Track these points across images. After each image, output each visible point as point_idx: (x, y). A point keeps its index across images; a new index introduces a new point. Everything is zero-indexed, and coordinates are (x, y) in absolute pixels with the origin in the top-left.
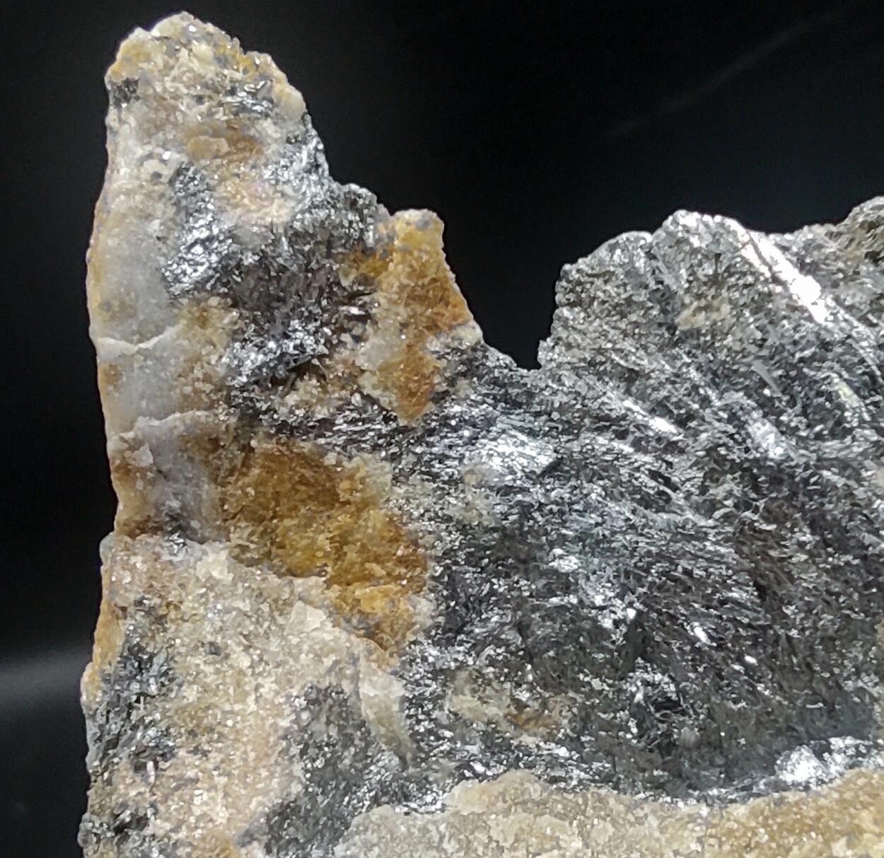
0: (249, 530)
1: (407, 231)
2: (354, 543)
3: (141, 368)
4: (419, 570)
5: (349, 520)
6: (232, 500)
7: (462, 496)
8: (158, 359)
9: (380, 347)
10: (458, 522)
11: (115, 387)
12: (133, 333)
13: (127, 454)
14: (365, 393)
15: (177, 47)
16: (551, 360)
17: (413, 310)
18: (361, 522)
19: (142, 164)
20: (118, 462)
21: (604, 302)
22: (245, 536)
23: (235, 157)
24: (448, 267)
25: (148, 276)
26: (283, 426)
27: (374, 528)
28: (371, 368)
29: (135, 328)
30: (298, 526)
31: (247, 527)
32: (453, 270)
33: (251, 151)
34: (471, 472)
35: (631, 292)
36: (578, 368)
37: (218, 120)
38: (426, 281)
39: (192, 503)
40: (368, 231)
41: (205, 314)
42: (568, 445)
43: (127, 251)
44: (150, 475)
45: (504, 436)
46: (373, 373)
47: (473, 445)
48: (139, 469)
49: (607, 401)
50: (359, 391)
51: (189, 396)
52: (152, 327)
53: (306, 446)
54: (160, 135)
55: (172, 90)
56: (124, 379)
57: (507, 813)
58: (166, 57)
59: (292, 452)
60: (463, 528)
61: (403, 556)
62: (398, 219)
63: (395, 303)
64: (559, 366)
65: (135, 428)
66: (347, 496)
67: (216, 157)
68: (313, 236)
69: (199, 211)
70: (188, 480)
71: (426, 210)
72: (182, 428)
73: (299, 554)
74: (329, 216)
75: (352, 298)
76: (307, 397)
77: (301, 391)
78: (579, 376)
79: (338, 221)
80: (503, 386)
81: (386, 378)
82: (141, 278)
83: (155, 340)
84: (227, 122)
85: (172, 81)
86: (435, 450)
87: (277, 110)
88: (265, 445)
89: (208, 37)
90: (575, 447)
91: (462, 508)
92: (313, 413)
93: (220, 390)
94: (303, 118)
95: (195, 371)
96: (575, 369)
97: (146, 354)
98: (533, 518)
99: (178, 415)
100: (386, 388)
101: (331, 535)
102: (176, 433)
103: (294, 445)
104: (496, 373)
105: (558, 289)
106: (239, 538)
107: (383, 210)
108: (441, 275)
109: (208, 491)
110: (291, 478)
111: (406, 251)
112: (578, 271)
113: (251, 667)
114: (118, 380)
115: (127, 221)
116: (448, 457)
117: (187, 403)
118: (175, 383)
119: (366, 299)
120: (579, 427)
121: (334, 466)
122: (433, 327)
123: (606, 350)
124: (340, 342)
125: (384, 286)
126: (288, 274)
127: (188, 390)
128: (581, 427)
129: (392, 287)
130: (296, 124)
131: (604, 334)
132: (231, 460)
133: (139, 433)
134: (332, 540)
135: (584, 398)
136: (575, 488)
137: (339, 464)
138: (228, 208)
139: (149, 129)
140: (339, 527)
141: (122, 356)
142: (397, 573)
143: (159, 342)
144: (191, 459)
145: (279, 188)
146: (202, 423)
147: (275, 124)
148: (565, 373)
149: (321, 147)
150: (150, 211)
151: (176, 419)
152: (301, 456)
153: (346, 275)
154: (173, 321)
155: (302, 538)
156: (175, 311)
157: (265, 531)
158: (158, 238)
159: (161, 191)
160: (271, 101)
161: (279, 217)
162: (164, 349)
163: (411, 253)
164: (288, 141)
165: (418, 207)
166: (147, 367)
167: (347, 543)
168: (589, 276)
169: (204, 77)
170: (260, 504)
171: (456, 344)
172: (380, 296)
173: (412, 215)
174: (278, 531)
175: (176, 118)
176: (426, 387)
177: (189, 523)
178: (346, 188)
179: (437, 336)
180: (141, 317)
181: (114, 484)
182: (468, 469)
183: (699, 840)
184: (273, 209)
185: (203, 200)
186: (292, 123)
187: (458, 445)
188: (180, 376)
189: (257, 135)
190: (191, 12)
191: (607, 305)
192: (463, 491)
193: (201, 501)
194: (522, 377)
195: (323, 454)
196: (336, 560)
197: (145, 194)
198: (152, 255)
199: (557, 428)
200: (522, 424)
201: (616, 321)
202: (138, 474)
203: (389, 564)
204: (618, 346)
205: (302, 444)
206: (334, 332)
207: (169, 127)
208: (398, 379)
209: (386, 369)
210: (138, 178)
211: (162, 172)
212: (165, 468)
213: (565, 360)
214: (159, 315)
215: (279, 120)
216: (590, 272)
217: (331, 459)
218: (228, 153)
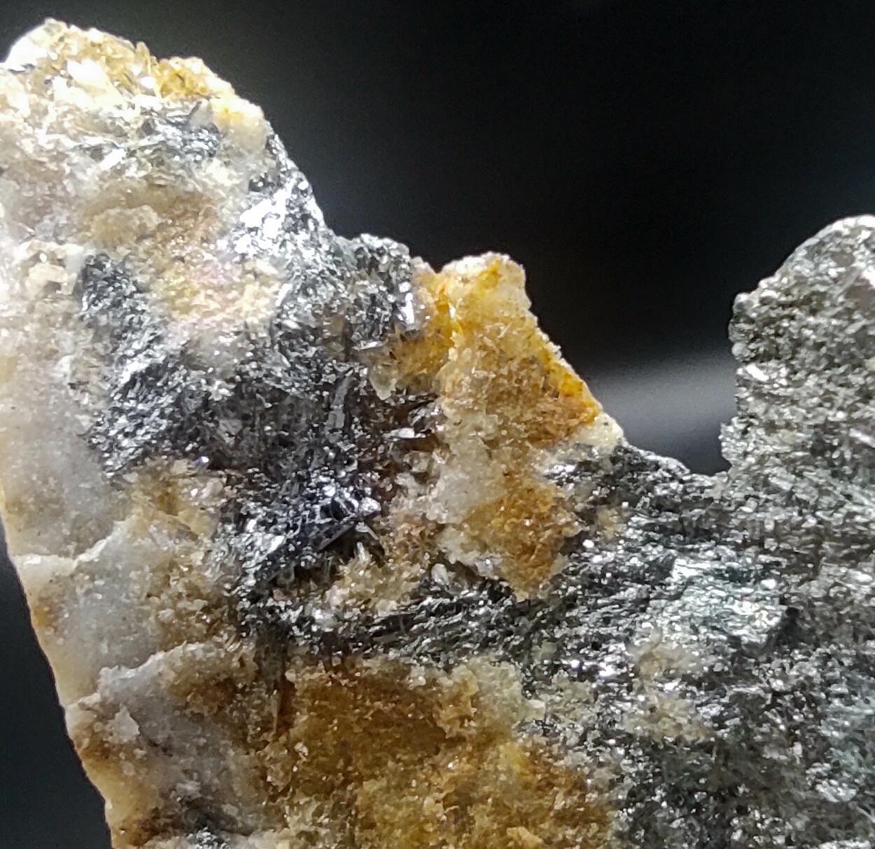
0: (312, 809)
1: (467, 292)
2: (483, 800)
3: (88, 592)
4: (594, 826)
5: (468, 767)
6: (276, 768)
7: (641, 698)
8: (111, 575)
9: (460, 484)
10: (642, 740)
11: (56, 629)
12: (67, 541)
13: (98, 727)
14: (452, 561)
15: (48, 77)
16: (746, 454)
17: (501, 415)
18: (485, 766)
19: (27, 275)
20: (86, 742)
21: (818, 346)
22: (309, 818)
23: (173, 231)
24: (545, 337)
25: (68, 449)
26: (329, 642)
27: (509, 771)
28: (453, 520)
29: (66, 532)
30: (388, 789)
31: (308, 803)
32: (554, 339)
33: (196, 215)
34: (648, 657)
35: (864, 322)
36: (793, 461)
37: (132, 178)
38: (514, 365)
39: (216, 781)
40: (403, 305)
41: (169, 490)
42: (803, 588)
43: (28, 415)
44: (139, 753)
45: (691, 589)
46: (459, 528)
47: (643, 610)
48: (122, 747)
49: (855, 509)
50: (442, 558)
51: (170, 624)
52: (92, 525)
53: (373, 666)
54: (46, 221)
55: (51, 146)
56: (67, 616)
58: (34, 96)
59: (353, 678)
60: (653, 749)
61: (564, 809)
62: (448, 275)
63: (471, 411)
64: (762, 460)
65: (101, 687)
66: (457, 729)
67: (141, 238)
68: (317, 332)
69: (130, 328)
70: (201, 750)
71: (490, 254)
72: (172, 675)
73: (398, 832)
74: (336, 293)
75: (401, 416)
76: (360, 588)
77: (348, 580)
78: (800, 475)
79: (352, 298)
80: (675, 509)
81: (481, 530)
82: (58, 453)
83: (101, 545)
84: (146, 178)
85: (48, 133)
86: (582, 630)
87: (226, 142)
88: (308, 676)
89: (93, 50)
90: (814, 589)
91: (645, 718)
92: (374, 611)
93: (217, 606)
94: (268, 146)
95: (173, 584)
96: (789, 463)
97: (92, 571)
98: (767, 720)
99: (160, 655)
100: (484, 547)
101: (443, 795)
102: (164, 683)
103: (353, 666)
104: (659, 491)
105: (734, 336)
106: (299, 821)
107: (422, 265)
108: (536, 351)
109: (236, 759)
110: (361, 718)
111: (470, 326)
112: (764, 302)
114: (56, 618)
115: (20, 368)
116: (606, 638)
117: (171, 636)
118: (146, 608)
119: (422, 412)
120: (816, 558)
121: (424, 687)
122: (543, 436)
123: (837, 425)
124: (397, 488)
125: (448, 387)
126: (288, 401)
127: (167, 614)
128: (820, 557)
129: (460, 386)
130: (257, 158)
131: (828, 398)
132: (260, 708)
133: (107, 693)
134: (446, 802)
135: (815, 508)
136: (828, 657)
137: (432, 682)
138: (175, 314)
139: (28, 214)
140: (453, 781)
141: (57, 580)
142: (560, 837)
143: (107, 548)
144: (198, 718)
145: (248, 266)
146: (200, 662)
147: (227, 164)
148: (775, 470)
149: (305, 185)
150: (52, 345)
151: (159, 663)
152: (368, 682)
153: (384, 382)
154: (122, 510)
155: (398, 807)
156: (121, 495)
157: (336, 804)
158: (73, 386)
159: (64, 309)
160: (213, 130)
161: (255, 313)
162: (117, 559)
163: (480, 327)
164: (253, 187)
165: (477, 250)
166: (97, 590)
167: (471, 802)
168: (784, 306)
169: (96, 116)
170: (320, 766)
171: (584, 455)
172: (443, 405)
173: (470, 266)
174: (358, 803)
175: (64, 188)
176: (548, 532)
177: (220, 810)
178: (356, 244)
179: (551, 448)
180: (73, 514)
181: (88, 774)
182: (641, 652)
184: (245, 303)
185: (133, 310)
186: (252, 156)
187: (619, 617)
188: (149, 596)
189: (200, 189)
190: (59, 17)
191: (824, 350)
192: (641, 690)
193: (229, 775)
194: (702, 489)
195: (405, 671)
196: (459, 833)
197: (40, 321)
198: (68, 414)
199: (778, 564)
200: (717, 565)
201: (844, 374)
202: (122, 755)
203: (545, 826)
204: (856, 415)
205: (366, 664)
206: (383, 474)
207: (57, 207)
208: (501, 529)
209: (477, 517)
210: (23, 297)
211: (59, 280)
212: (160, 738)
213: (770, 449)
214: (99, 506)
215: (231, 157)
216: (783, 299)
217: (418, 677)
218: (161, 227)
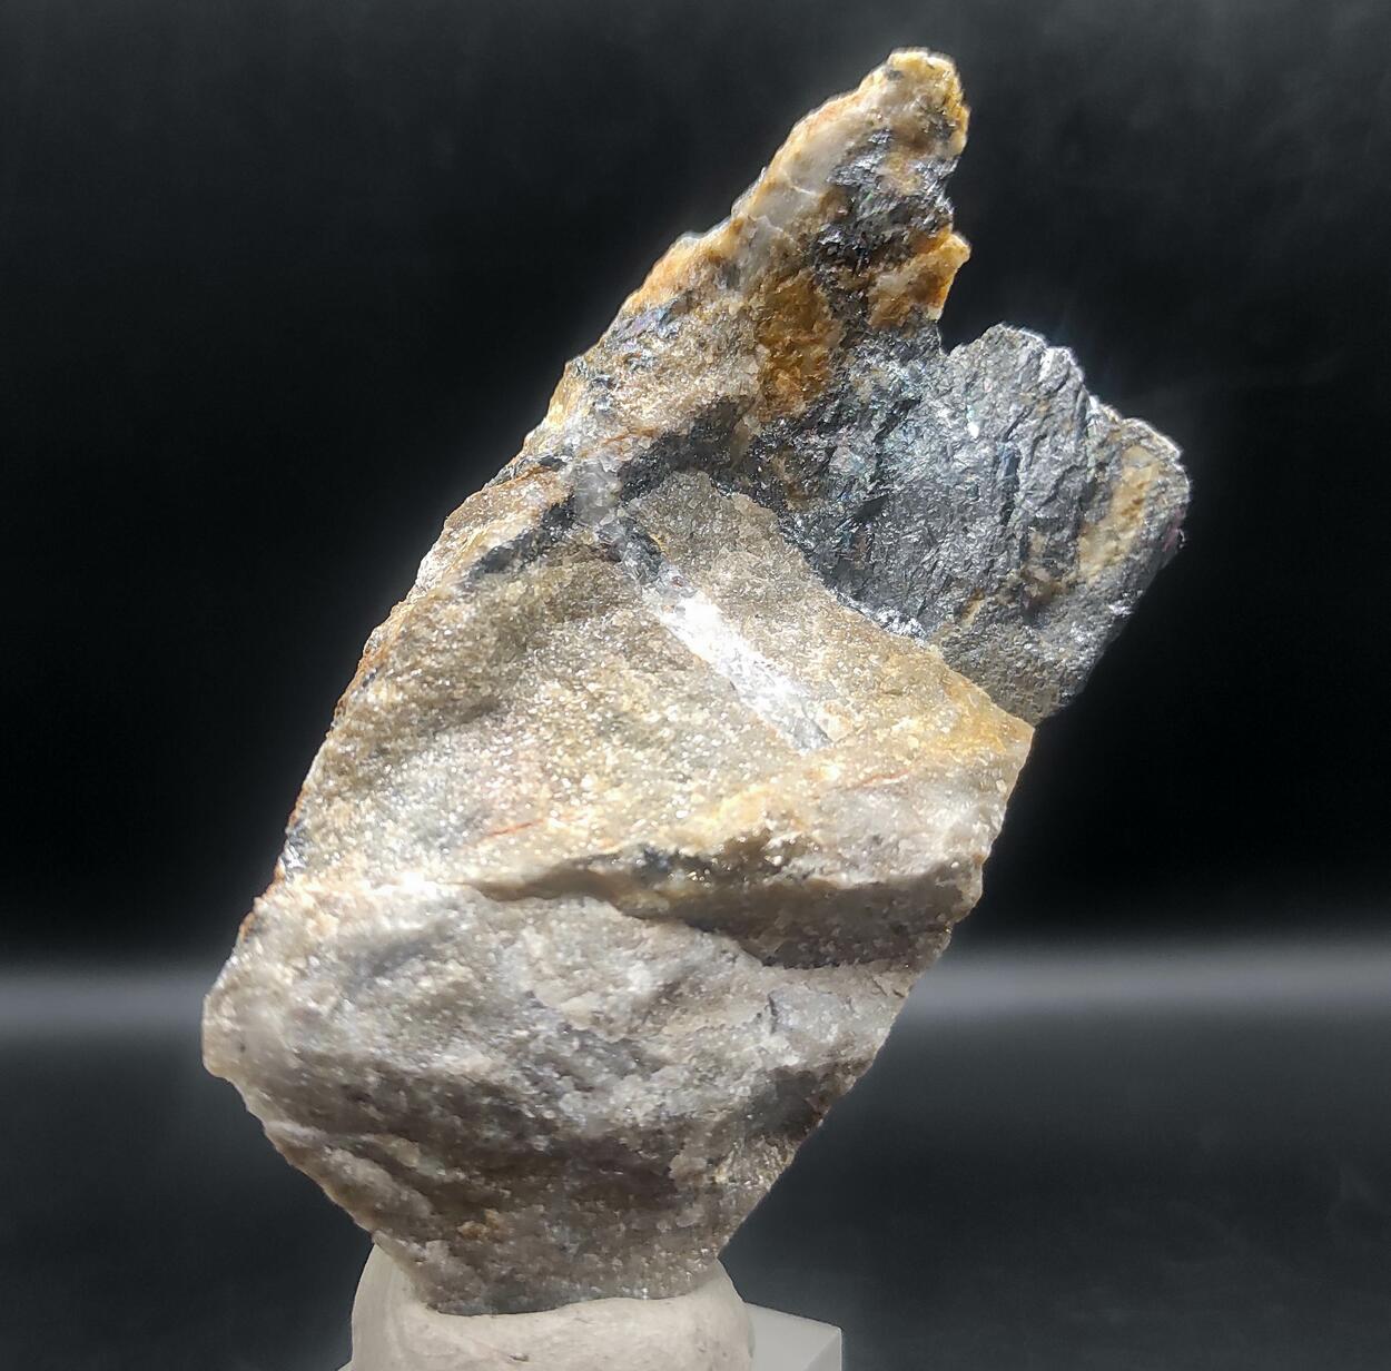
1: (953, 245)
16: (957, 358)
17: (920, 281)
28: (880, 287)
30: (783, 323)
33: (921, 150)
34: (877, 371)
38: (938, 275)
39: (750, 270)
46: (878, 290)
51: (794, 227)
57: (753, 525)
62: (954, 237)
63: (916, 271)
71: (968, 245)
83: (803, 190)
87: (949, 142)
102: (774, 237)
106: (754, 303)
107: (951, 226)
111: (942, 254)
113: (710, 364)
125: (918, 259)
129: (922, 263)
140: (800, 340)
142: (805, 382)
143: (804, 193)
155: (780, 329)
159: (867, 131)
160: (951, 136)
163: (943, 257)
165: (967, 240)
172: (912, 261)
173: (961, 241)
183: (821, 608)
189: (930, 145)
196: (785, 352)
203: (805, 376)
209: (886, 294)
211: (875, 123)
